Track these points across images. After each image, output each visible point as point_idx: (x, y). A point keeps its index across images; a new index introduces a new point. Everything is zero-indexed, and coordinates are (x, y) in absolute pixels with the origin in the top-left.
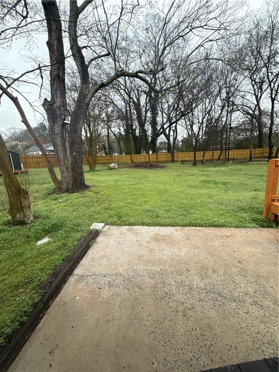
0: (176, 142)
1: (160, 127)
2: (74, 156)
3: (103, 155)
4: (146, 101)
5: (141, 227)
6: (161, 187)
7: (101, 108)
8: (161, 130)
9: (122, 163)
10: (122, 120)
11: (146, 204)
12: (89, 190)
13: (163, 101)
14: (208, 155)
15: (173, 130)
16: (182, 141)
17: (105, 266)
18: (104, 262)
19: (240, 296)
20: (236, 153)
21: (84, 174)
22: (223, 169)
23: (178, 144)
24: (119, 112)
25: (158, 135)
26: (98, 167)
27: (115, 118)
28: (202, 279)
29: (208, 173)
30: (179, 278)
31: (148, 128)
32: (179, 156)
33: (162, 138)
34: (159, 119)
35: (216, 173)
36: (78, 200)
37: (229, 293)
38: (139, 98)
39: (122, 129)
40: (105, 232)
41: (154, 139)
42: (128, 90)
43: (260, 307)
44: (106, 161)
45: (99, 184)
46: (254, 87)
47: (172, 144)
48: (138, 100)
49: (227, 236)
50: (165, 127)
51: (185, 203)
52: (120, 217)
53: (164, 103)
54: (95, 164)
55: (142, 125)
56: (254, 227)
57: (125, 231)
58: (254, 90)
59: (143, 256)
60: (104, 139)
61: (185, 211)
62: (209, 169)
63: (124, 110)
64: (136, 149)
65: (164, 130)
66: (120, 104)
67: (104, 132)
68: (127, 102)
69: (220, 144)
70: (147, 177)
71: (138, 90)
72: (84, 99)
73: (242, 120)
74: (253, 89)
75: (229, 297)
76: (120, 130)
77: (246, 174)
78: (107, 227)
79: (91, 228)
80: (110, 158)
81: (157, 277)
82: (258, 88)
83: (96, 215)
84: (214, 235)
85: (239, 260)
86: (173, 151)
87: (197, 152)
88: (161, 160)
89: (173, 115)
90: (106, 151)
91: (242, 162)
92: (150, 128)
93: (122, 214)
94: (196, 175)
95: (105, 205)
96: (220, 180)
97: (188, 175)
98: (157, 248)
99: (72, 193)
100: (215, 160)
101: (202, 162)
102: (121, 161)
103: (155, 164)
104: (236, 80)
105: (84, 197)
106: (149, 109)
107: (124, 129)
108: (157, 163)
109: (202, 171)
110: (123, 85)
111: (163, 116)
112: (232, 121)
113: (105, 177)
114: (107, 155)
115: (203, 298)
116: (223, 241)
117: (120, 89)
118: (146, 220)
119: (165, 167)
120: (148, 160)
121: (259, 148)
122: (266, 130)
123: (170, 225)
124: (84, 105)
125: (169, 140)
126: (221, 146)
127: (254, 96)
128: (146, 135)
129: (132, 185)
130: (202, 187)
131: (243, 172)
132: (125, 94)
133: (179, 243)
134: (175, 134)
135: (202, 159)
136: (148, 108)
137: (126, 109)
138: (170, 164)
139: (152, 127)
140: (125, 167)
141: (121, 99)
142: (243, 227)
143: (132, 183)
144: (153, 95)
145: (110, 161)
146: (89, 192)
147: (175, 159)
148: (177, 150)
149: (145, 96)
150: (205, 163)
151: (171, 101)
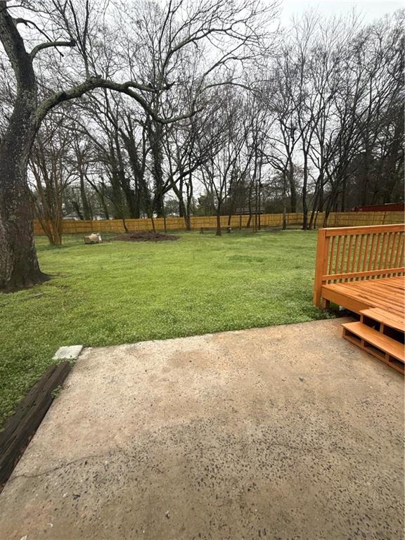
0: (192, 203)
1: (167, 178)
2: (12, 222)
3: (75, 218)
4: (144, 137)
5: (150, 342)
6: (175, 269)
7: (65, 140)
8: (169, 184)
9: (109, 232)
10: (105, 163)
11: (155, 300)
12: (50, 282)
13: (170, 140)
14: (235, 220)
15: (186, 184)
16: (200, 200)
17: (86, 439)
18: (85, 429)
19: (315, 440)
20: (267, 218)
21: (38, 254)
22: (255, 239)
23: (194, 204)
24: (98, 150)
25: (165, 190)
26: (65, 240)
27: (92, 159)
28: (258, 423)
29: (238, 246)
30: (223, 431)
31: (148, 179)
32: (198, 222)
33: (170, 195)
34: (165, 166)
35: (247, 245)
36: (27, 304)
37: (299, 439)
38: (132, 131)
39: (106, 178)
40: (83, 361)
41: (159, 196)
42: (112, 116)
43: (342, 452)
44: (82, 230)
45: (69, 271)
46: (284, 135)
47: (186, 205)
48: (131, 133)
49: (278, 340)
50: (175, 178)
51: (214, 293)
52: (112, 330)
53: (172, 142)
54: (60, 235)
55: (139, 173)
56: (307, 321)
57: (122, 355)
58: (285, 139)
59: (158, 400)
60: (75, 192)
61: (215, 306)
62: (238, 240)
63: (107, 146)
64: (132, 210)
65: (174, 184)
66: (101, 136)
67: (74, 181)
68: (112, 135)
69: (248, 206)
70: (153, 254)
71: (129, 118)
72: (27, 118)
73: (272, 176)
74: (282, 136)
75: (300, 447)
76: (102, 179)
77: (282, 246)
78: (88, 351)
79: (55, 358)
80: (88, 225)
81: (187, 438)
82: (288, 136)
83: (65, 330)
84: (262, 341)
85: (299, 376)
86: (188, 214)
87: (221, 217)
88: (171, 227)
89: (185, 161)
90: (79, 213)
91: (275, 230)
92: (151, 179)
93: (114, 324)
94: (222, 249)
95: (82, 309)
96: (253, 255)
97: (212, 250)
98: (181, 379)
99: (13, 291)
100: (243, 227)
101: (228, 231)
102: (108, 229)
103: (163, 233)
104: (264, 122)
105: (40, 297)
106: (148, 150)
107: (110, 179)
108: (166, 232)
109: (230, 244)
110: (104, 106)
111: (170, 163)
112: (262, 176)
113: (79, 258)
114: (82, 219)
115: (264, 460)
116: (273, 348)
117: (98, 111)
118: (158, 330)
119: (179, 237)
120: (151, 228)
121: (292, 212)
122: (299, 191)
123: (196, 333)
124: (27, 128)
125: (181, 198)
126: (250, 210)
127: (285, 146)
128: (146, 189)
129: (128, 269)
130: (233, 266)
131: (279, 244)
132: (108, 122)
133: (213, 363)
134: (190, 190)
135: (227, 226)
136: (147, 147)
137: (111, 146)
138: (186, 234)
139: (155, 178)
140: (115, 239)
141: (101, 129)
142: (294, 323)
143: (129, 266)
144: (153, 128)
145: (88, 230)
146: (49, 287)
147: (192, 226)
148: (194, 213)
149: (142, 128)
150: (232, 231)
151: (182, 141)
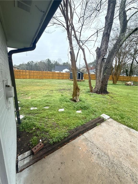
2: (104, 75)
12: (108, 94)
18: (101, 140)
21: (108, 86)
26: (118, 83)
40: (108, 122)
44: (126, 80)
60: (128, 66)
72: (119, 43)
79: (101, 116)
80: (129, 78)
83: (107, 110)
93: (124, 116)
105: (104, 98)
114: (127, 76)
